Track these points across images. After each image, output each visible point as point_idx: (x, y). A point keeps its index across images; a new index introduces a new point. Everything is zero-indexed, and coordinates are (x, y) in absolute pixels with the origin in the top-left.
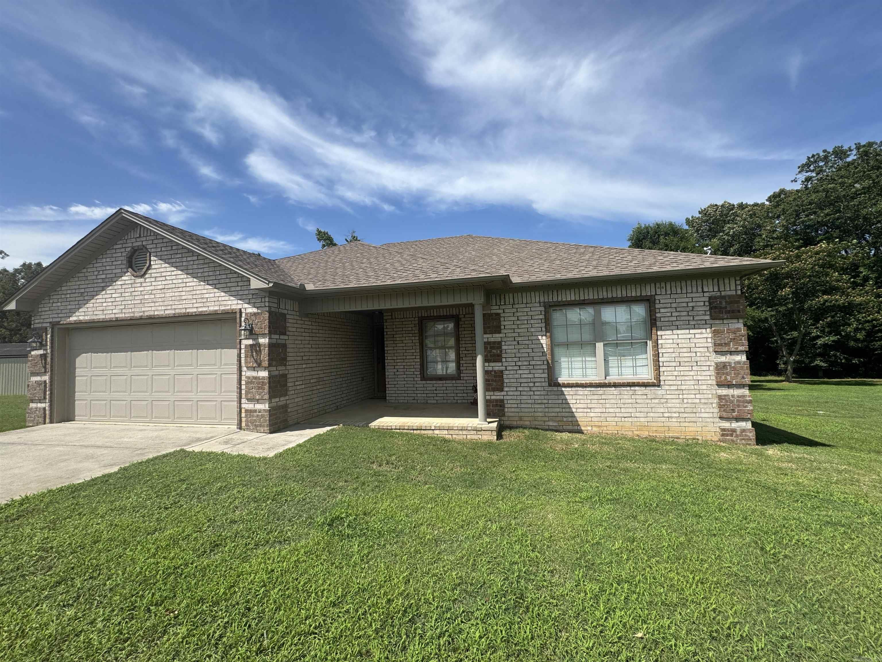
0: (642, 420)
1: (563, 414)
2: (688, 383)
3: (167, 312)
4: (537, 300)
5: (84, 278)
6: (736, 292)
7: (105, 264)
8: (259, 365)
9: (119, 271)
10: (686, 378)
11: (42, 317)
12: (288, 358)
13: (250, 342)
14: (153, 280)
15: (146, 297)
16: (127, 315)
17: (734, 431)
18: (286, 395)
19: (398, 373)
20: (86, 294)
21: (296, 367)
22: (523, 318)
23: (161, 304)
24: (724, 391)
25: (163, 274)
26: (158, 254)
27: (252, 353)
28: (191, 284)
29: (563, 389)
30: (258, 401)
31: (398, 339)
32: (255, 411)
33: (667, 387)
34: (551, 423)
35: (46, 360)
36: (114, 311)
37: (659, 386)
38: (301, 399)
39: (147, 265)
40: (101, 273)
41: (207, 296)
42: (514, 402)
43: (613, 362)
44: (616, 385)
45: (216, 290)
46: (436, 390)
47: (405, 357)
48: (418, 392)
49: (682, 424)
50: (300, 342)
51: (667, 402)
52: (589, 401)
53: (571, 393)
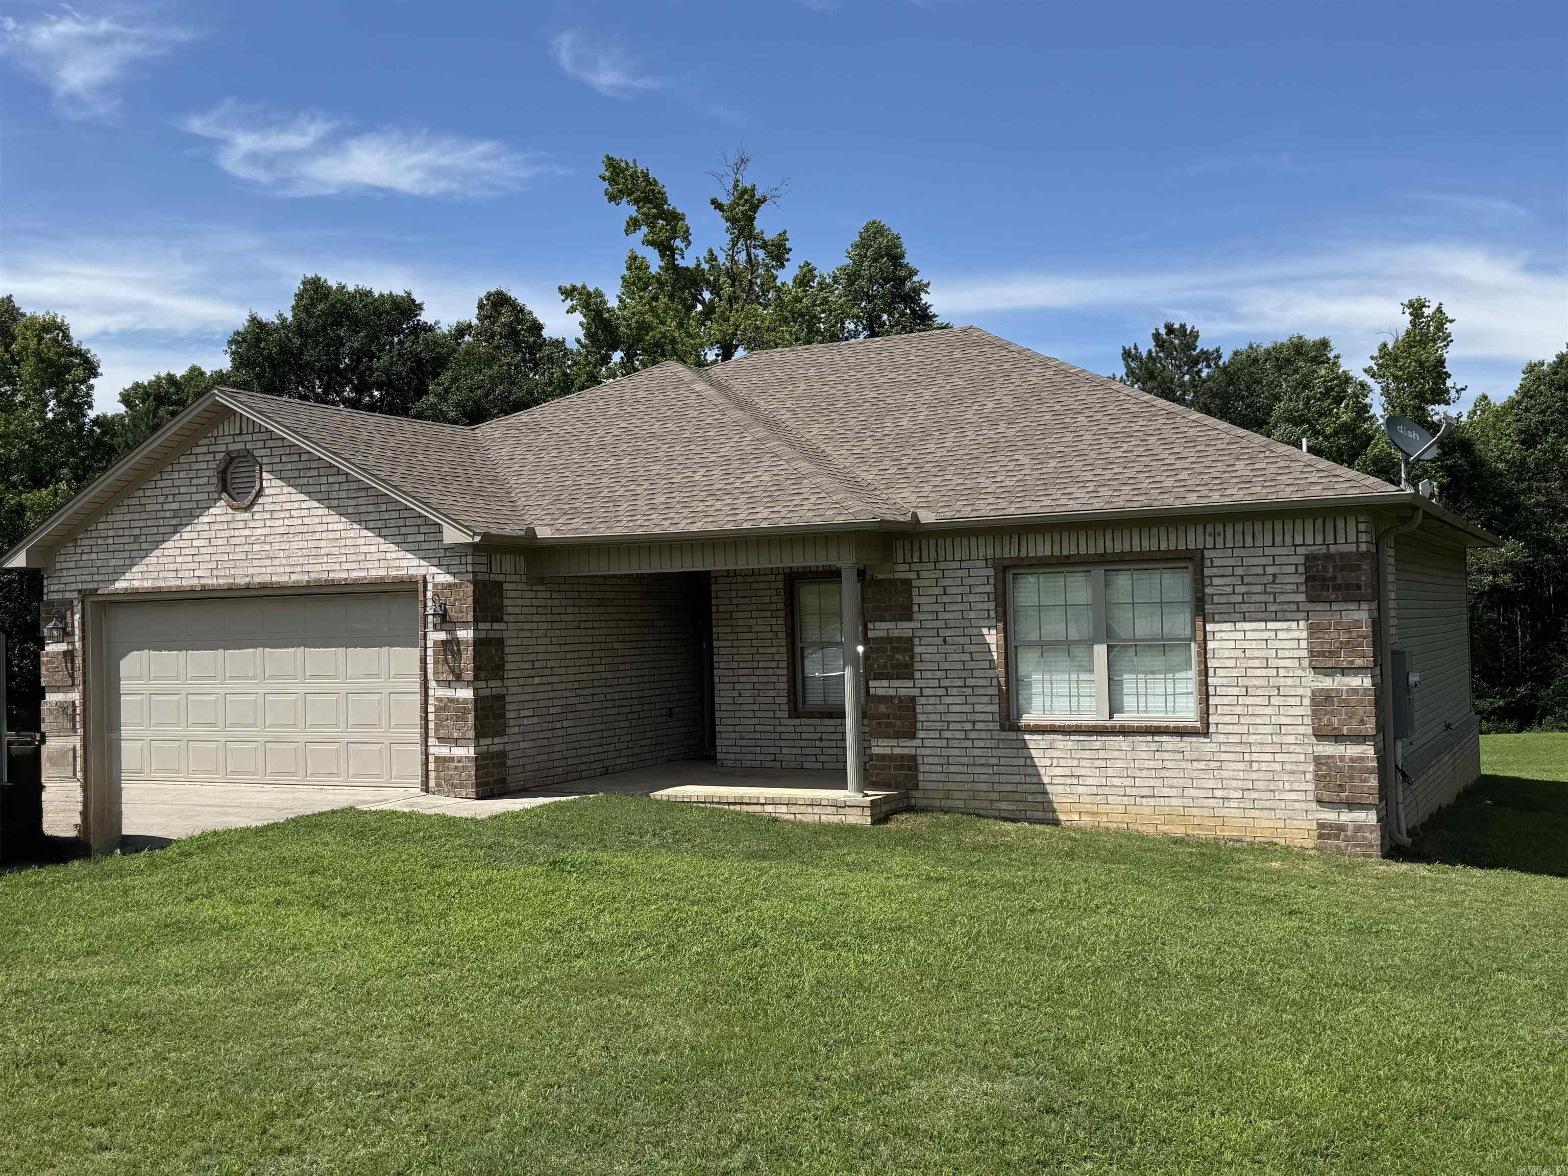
0: (1174, 802)
1: (1027, 787)
2: (1262, 729)
3: (295, 578)
4: (982, 553)
5: (139, 509)
6: (1358, 547)
7: (177, 483)
8: (458, 678)
9: (205, 496)
10: (1258, 720)
11: (63, 580)
12: (508, 666)
13: (442, 636)
14: (267, 516)
15: (256, 548)
16: (221, 581)
17: (1341, 828)
18: (502, 733)
19: (740, 700)
20: (143, 538)
21: (521, 681)
22: (955, 590)
23: (284, 561)
24: (1327, 748)
25: (286, 506)
26: (276, 467)
27: (446, 655)
28: (335, 527)
29: (1027, 737)
30: (456, 742)
31: (740, 622)
32: (451, 759)
33: (1222, 738)
34: (1003, 806)
35: (73, 662)
36: (197, 573)
37: (1206, 734)
38: (532, 744)
39: (257, 488)
40: (170, 499)
41: (365, 549)
42: (936, 760)
43: (1129, 683)
44: (1125, 731)
45: (382, 540)
46: (821, 740)
47: (755, 665)
48: (782, 743)
49: (1248, 813)
50: (528, 634)
51: (1220, 769)
52: (1075, 763)
53: (1043, 745)
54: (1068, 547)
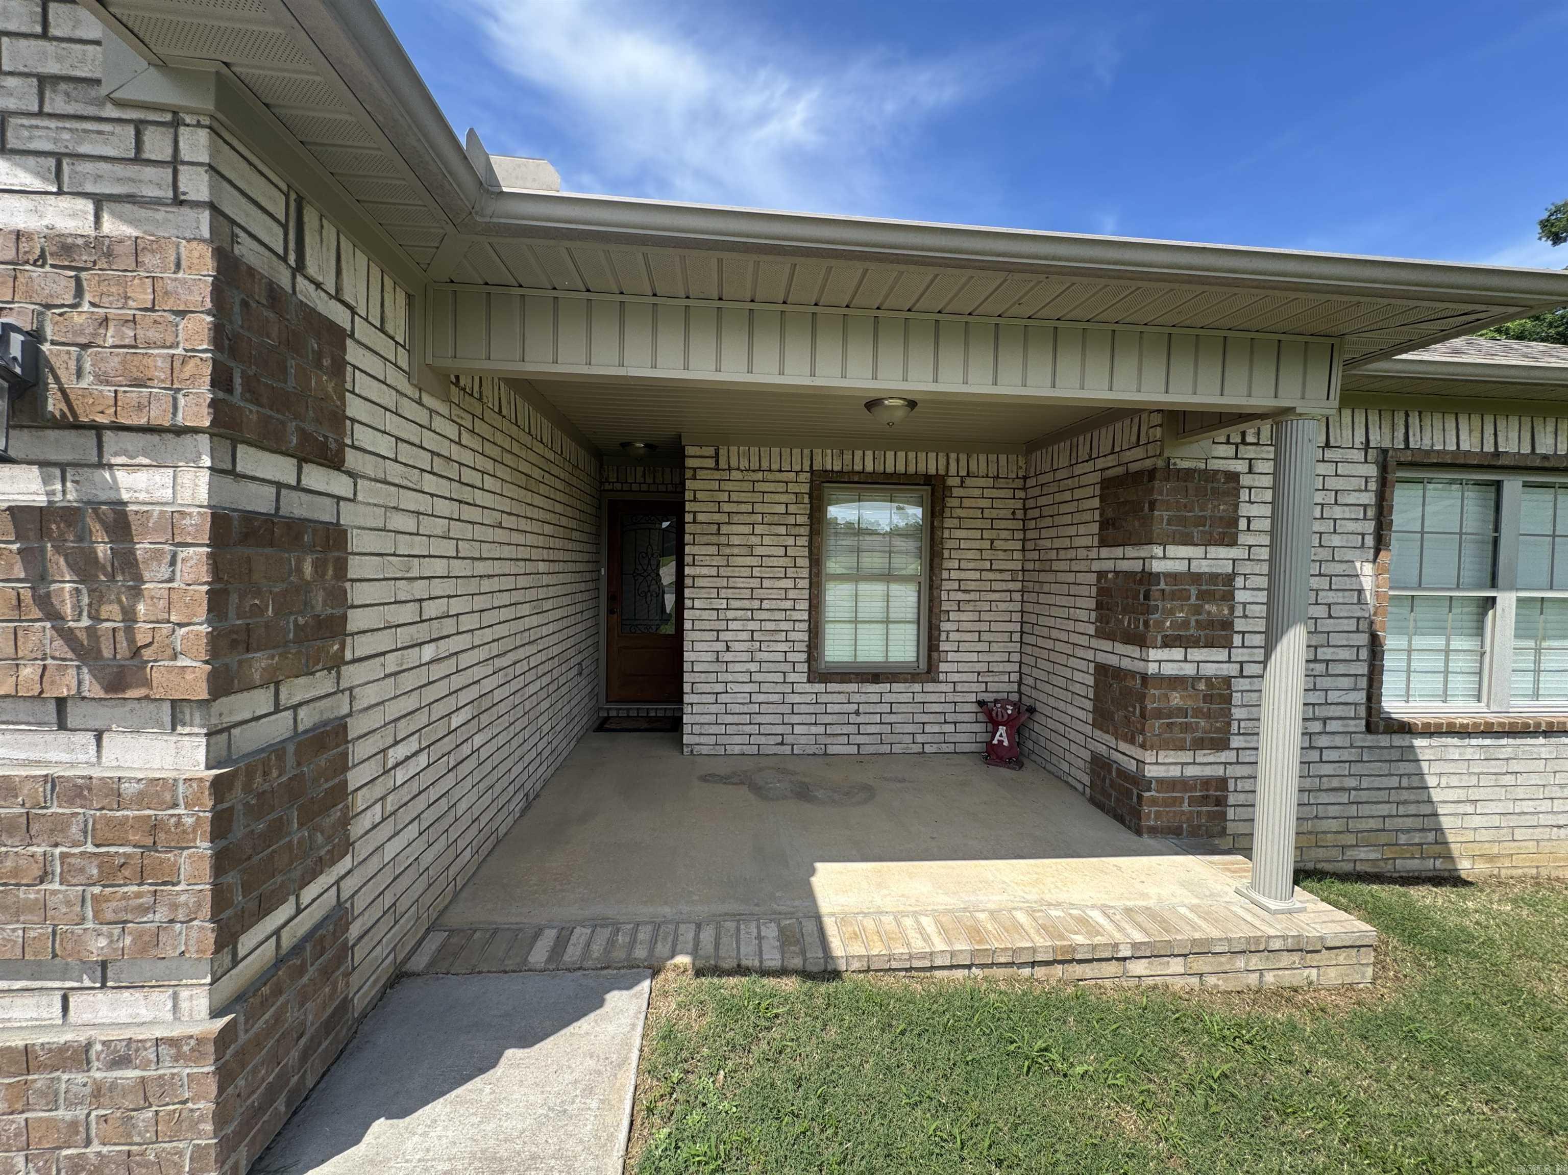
1: (1400, 823)
4: (1360, 438)
8: (117, 682)
12: (357, 620)
18: (340, 852)
19: (728, 657)
21: (388, 663)
29: (1414, 742)
30: (101, 974)
31: (735, 540)
32: (72, 1055)
34: (1362, 854)
46: (857, 713)
47: (756, 604)
48: (795, 719)
53: (1435, 754)
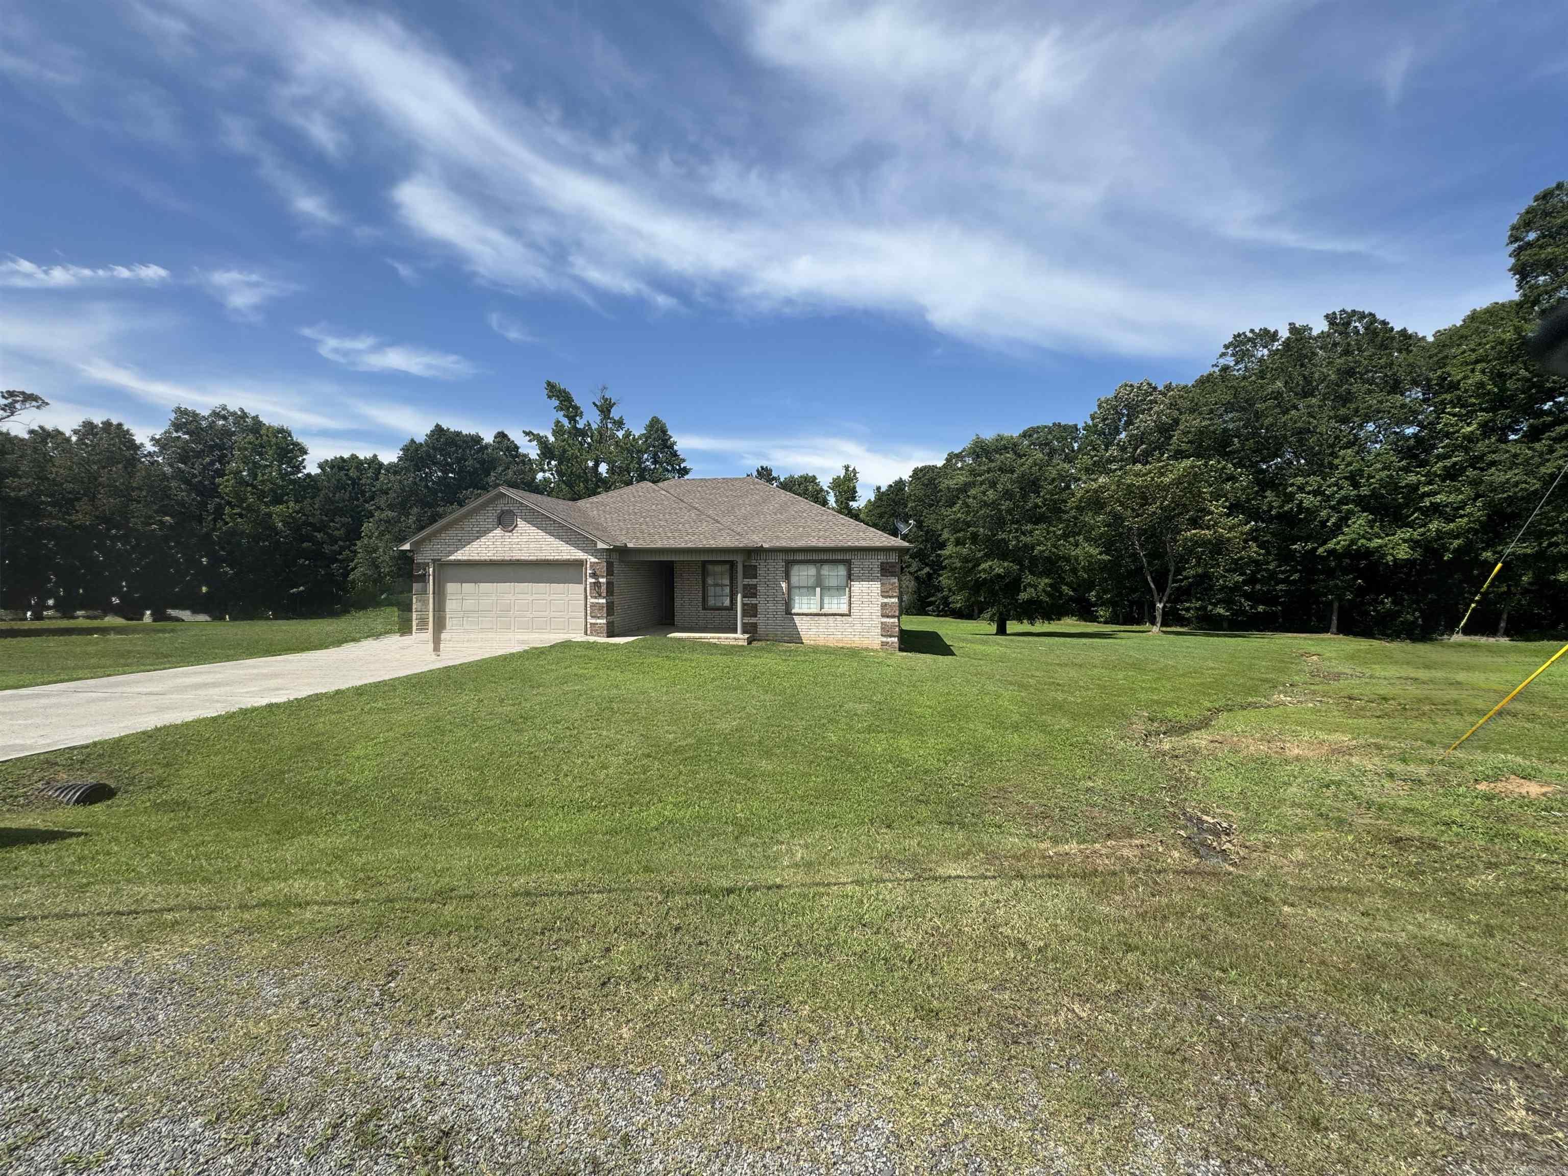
0: (840, 636)
1: (794, 633)
2: (866, 614)
3: (531, 558)
4: (781, 559)
5: (462, 529)
6: (895, 561)
7: (479, 521)
8: (600, 595)
9: (492, 526)
10: (865, 611)
11: (425, 555)
12: (614, 591)
13: (593, 580)
14: (519, 534)
15: (514, 546)
16: (499, 558)
17: (888, 643)
18: (613, 615)
19: (684, 605)
20: (463, 540)
21: (617, 597)
22: (772, 569)
23: (526, 552)
24: (885, 619)
25: (527, 531)
26: (523, 517)
27: (595, 587)
28: (548, 540)
29: (794, 617)
30: (599, 618)
31: (685, 577)
32: (597, 624)
33: (854, 617)
34: (786, 638)
36: (488, 554)
37: (850, 615)
38: (620, 619)
39: (515, 524)
40: (476, 526)
41: (561, 548)
42: (765, 624)
43: (826, 600)
44: (825, 615)
45: (568, 546)
46: (714, 617)
47: (690, 592)
48: (700, 619)
49: (861, 639)
50: (619, 580)
51: (854, 626)
52: (809, 625)
53: (799, 619)
54: (809, 557)
